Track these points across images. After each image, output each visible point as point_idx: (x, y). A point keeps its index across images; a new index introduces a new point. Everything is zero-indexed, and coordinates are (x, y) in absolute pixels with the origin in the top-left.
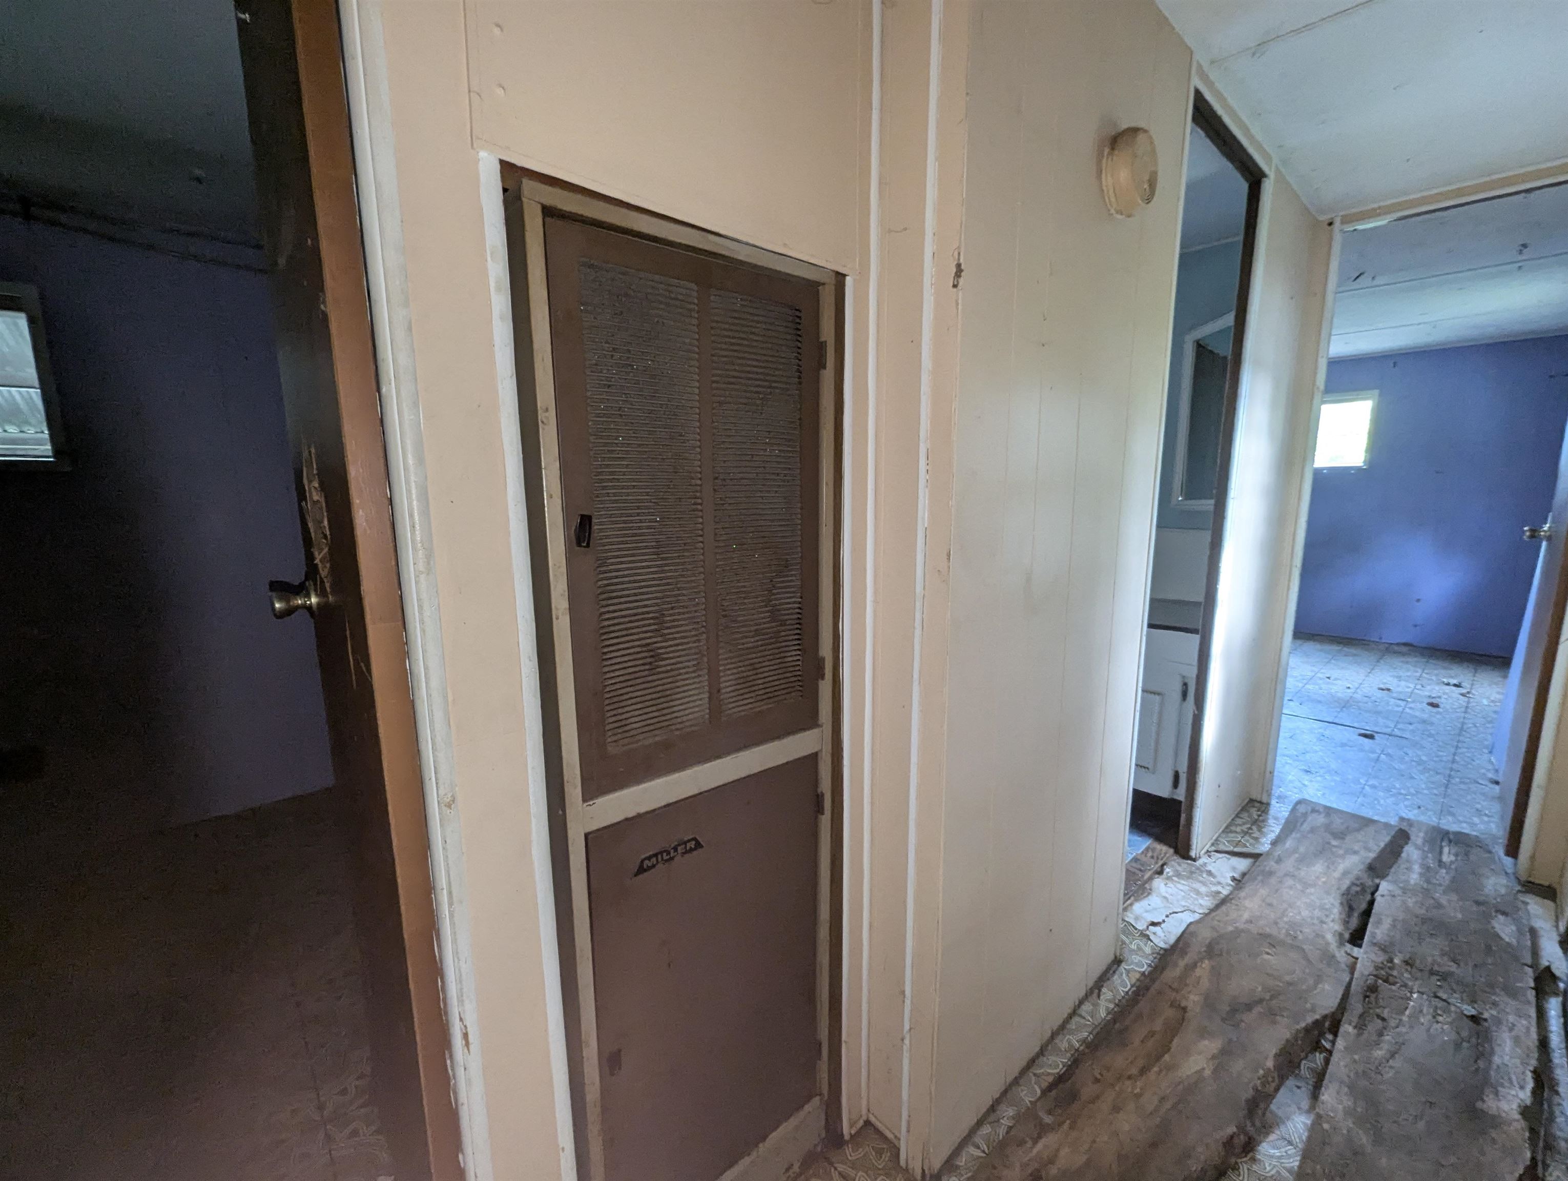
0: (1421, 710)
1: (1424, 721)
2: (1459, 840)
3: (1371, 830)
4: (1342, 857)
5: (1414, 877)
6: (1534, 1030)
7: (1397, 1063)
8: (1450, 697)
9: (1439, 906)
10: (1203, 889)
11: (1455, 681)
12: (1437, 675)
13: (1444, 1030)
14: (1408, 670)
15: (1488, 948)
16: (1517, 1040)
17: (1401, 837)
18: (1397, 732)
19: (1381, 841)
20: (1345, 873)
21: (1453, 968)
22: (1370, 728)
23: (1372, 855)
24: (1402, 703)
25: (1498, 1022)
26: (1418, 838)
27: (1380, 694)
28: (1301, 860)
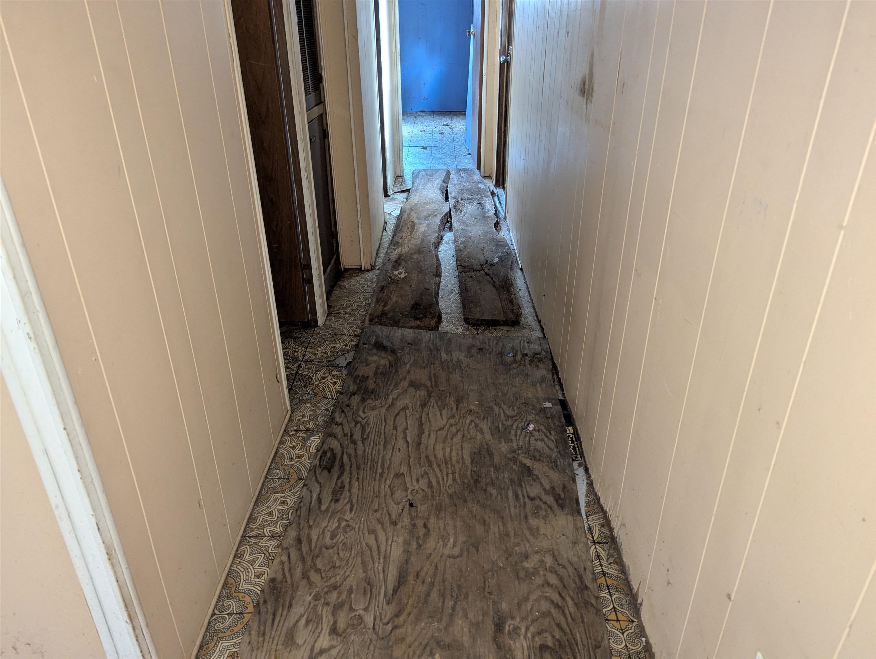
0: (438, 137)
1: (441, 140)
2: (465, 170)
3: (439, 172)
4: (435, 180)
5: (456, 182)
6: (493, 202)
7: (466, 215)
8: (446, 130)
9: (464, 186)
10: (397, 202)
11: (445, 123)
12: (439, 122)
13: (475, 207)
14: (428, 122)
15: (479, 191)
16: (490, 204)
17: (448, 173)
18: (433, 145)
19: (443, 175)
20: (438, 184)
21: (472, 197)
22: (424, 146)
23: (443, 178)
24: (431, 135)
25: (485, 202)
26: (453, 172)
27: (421, 133)
28: (424, 184)
